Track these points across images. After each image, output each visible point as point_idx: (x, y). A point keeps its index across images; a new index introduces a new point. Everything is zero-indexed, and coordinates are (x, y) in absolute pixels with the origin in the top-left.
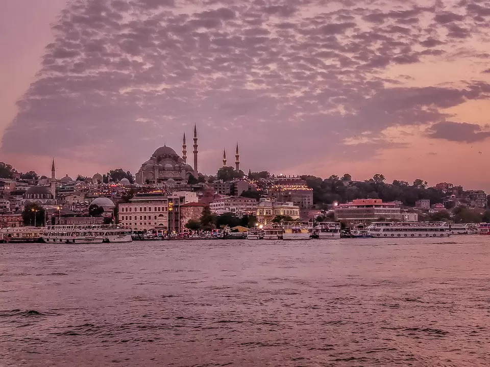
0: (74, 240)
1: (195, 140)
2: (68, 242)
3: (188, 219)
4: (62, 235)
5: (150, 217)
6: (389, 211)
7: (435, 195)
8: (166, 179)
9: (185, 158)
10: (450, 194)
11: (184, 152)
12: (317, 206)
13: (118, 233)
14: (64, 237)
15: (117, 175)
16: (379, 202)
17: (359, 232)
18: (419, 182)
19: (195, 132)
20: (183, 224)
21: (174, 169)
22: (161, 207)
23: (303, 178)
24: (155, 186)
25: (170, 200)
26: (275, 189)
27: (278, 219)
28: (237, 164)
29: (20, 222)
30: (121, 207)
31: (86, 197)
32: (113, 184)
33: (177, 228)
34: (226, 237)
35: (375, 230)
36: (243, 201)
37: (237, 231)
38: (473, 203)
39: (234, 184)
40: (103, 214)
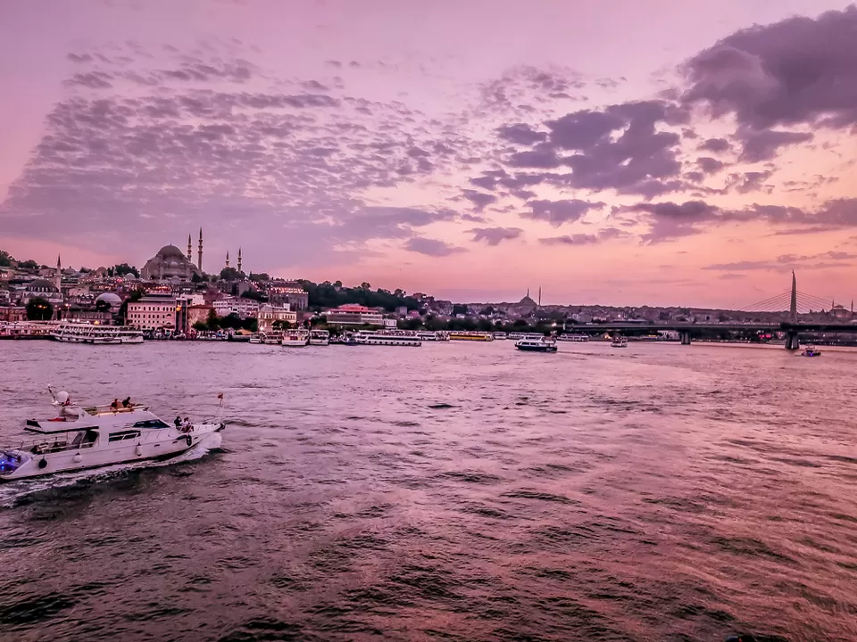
0: (93, 340)
1: (201, 241)
2: (85, 342)
3: (196, 319)
4: (78, 334)
5: (158, 316)
6: (372, 317)
7: (413, 303)
8: (171, 276)
9: (190, 257)
10: (424, 303)
11: (190, 251)
12: (311, 308)
13: (130, 335)
14: (80, 337)
15: (123, 270)
16: (365, 309)
17: (348, 339)
18: (399, 291)
19: (201, 234)
20: (191, 325)
21: (179, 267)
22: (169, 307)
23: (300, 281)
24: (161, 281)
25: (179, 301)
26: (274, 291)
27: (277, 323)
28: (239, 265)
29: (24, 314)
30: (130, 306)
31: (91, 289)
32: (120, 280)
33: (183, 327)
34: (231, 339)
35: (361, 337)
36: (244, 302)
37: (240, 334)
38: (442, 311)
39: (236, 284)
40: (110, 310)
